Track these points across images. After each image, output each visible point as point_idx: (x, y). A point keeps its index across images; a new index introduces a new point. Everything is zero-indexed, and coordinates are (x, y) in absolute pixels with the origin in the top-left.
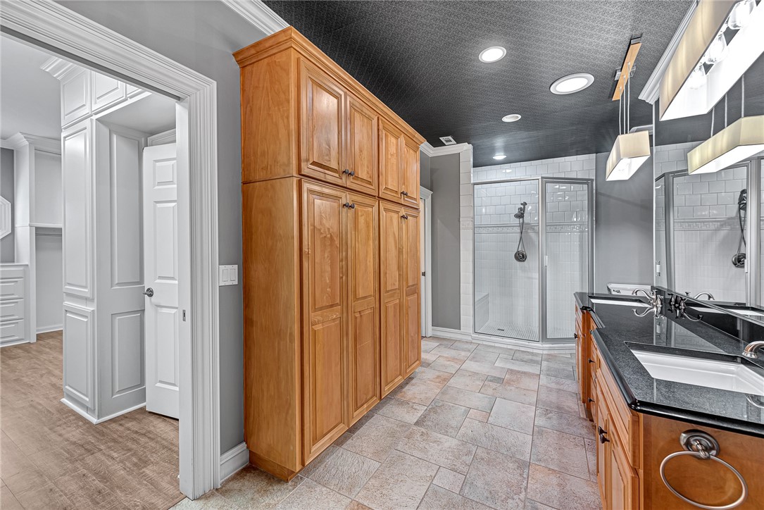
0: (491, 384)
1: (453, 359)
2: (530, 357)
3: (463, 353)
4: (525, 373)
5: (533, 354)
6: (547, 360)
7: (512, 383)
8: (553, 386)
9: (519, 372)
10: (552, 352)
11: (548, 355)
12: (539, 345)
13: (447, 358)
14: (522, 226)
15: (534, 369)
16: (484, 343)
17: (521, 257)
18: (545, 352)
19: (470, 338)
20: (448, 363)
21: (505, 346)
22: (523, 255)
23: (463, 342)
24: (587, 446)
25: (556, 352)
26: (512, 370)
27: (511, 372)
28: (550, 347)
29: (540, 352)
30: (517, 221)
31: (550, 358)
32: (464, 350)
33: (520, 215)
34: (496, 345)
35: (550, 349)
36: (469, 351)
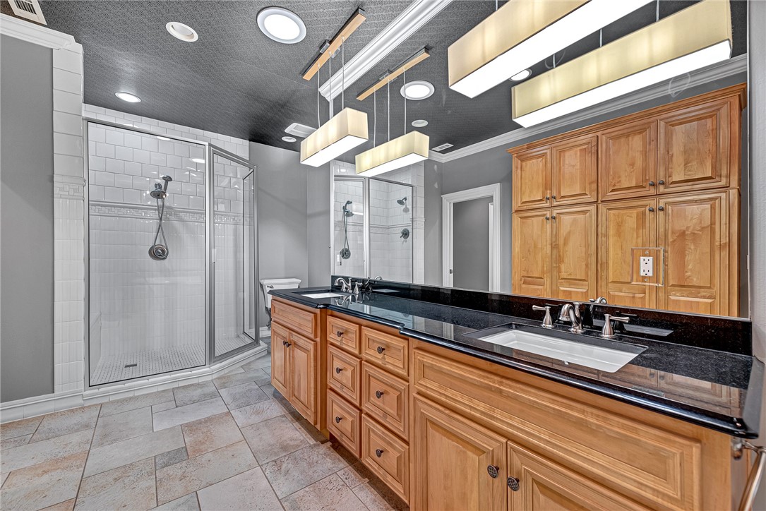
0: (170, 470)
1: (56, 463)
2: (199, 391)
3: (75, 438)
4: (209, 420)
5: (199, 385)
6: (224, 386)
7: (202, 447)
8: (255, 419)
9: (200, 422)
10: (222, 373)
11: (219, 378)
12: (206, 369)
13: (34, 468)
14: (161, 209)
15: (216, 409)
16: (112, 398)
17: (158, 254)
18: (215, 376)
19: (79, 401)
20: (45, 478)
21: (154, 390)
22: (163, 251)
23: (62, 414)
24: (346, 481)
25: (226, 371)
26: (188, 425)
27: (190, 428)
28: (221, 367)
29: (209, 378)
30: (153, 202)
31: (224, 381)
32: (71, 430)
33: (158, 194)
34: (137, 394)
35: (221, 369)
36: (87, 426)
